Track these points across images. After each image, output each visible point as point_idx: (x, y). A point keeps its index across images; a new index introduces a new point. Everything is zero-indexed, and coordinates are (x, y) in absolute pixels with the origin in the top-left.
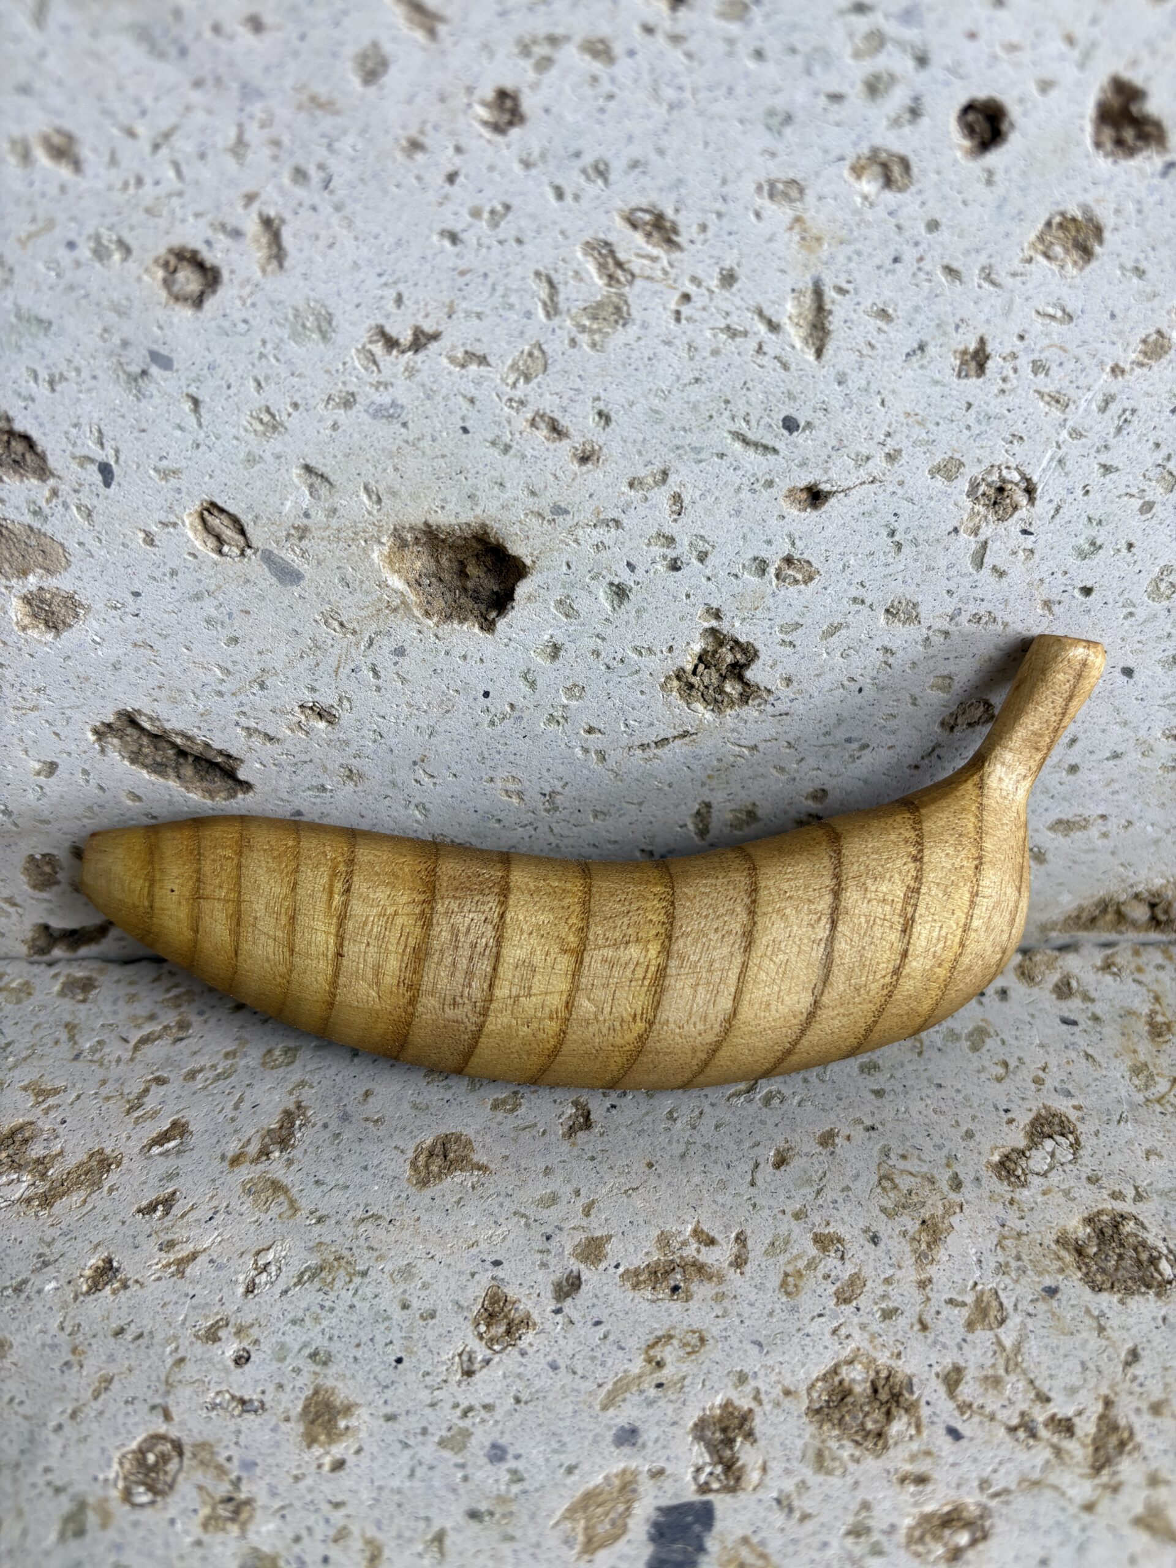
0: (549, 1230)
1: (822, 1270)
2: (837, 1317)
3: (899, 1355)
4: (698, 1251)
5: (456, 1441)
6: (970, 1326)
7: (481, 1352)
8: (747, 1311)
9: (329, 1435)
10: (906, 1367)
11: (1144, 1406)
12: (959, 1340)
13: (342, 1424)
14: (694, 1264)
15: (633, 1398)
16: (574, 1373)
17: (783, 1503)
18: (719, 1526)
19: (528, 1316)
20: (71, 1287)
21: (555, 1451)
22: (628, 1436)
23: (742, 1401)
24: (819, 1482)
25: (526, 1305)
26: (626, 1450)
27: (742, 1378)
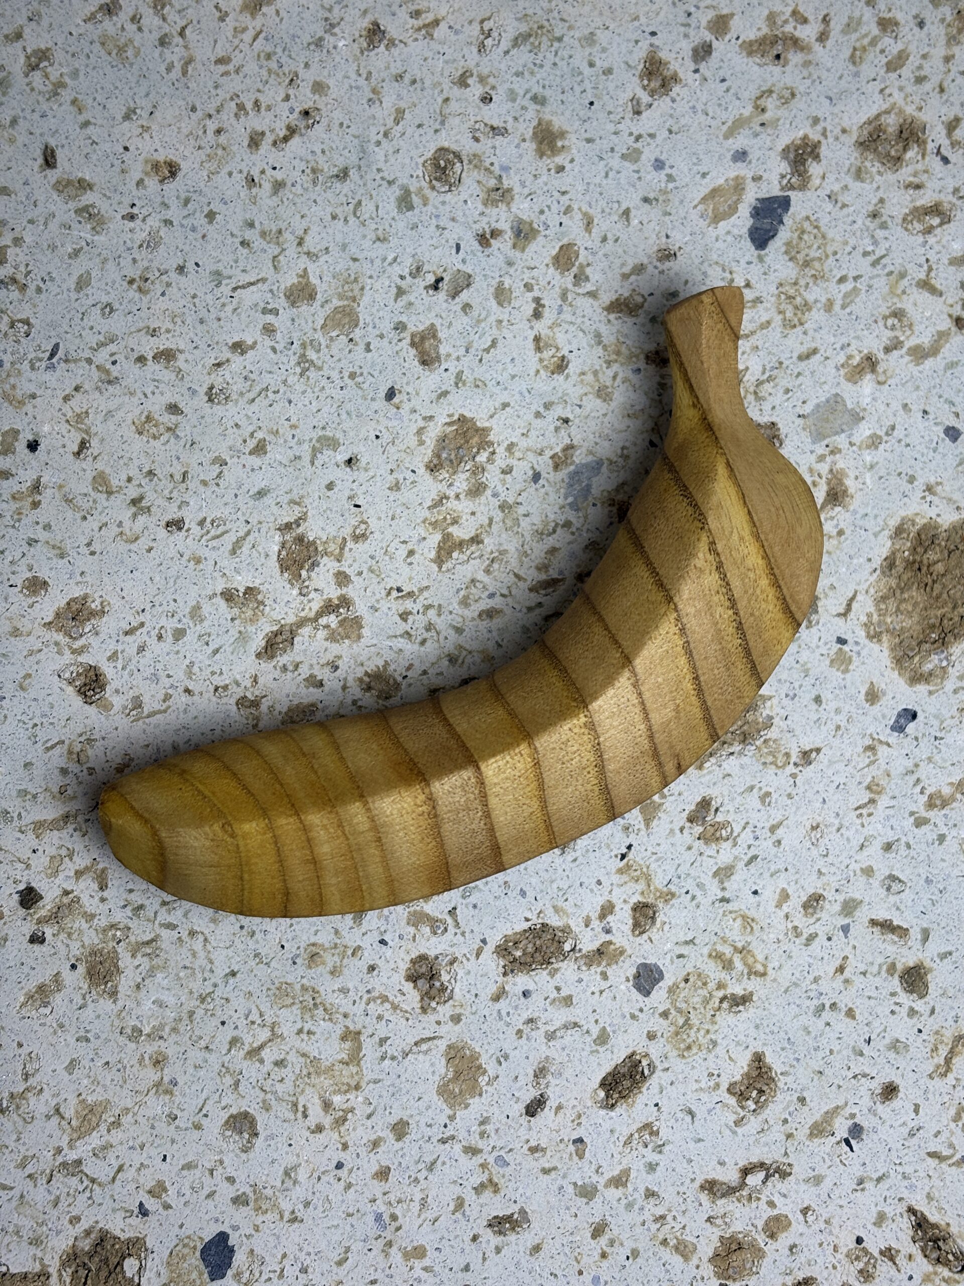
0: (689, 7)
1: (880, 45)
2: (884, 81)
3: (920, 109)
4: (795, 28)
5: (632, 156)
7: (645, 98)
8: (824, 75)
9: (552, 151)
10: (924, 117)
13: (559, 144)
14: (791, 38)
15: (746, 132)
16: (707, 114)
17: (832, 197)
18: (792, 209)
19: (676, 74)
20: (356, 45)
21: (694, 164)
22: (741, 156)
23: (814, 136)
24: (856, 186)
25: (674, 66)
26: (739, 164)
27: (816, 121)
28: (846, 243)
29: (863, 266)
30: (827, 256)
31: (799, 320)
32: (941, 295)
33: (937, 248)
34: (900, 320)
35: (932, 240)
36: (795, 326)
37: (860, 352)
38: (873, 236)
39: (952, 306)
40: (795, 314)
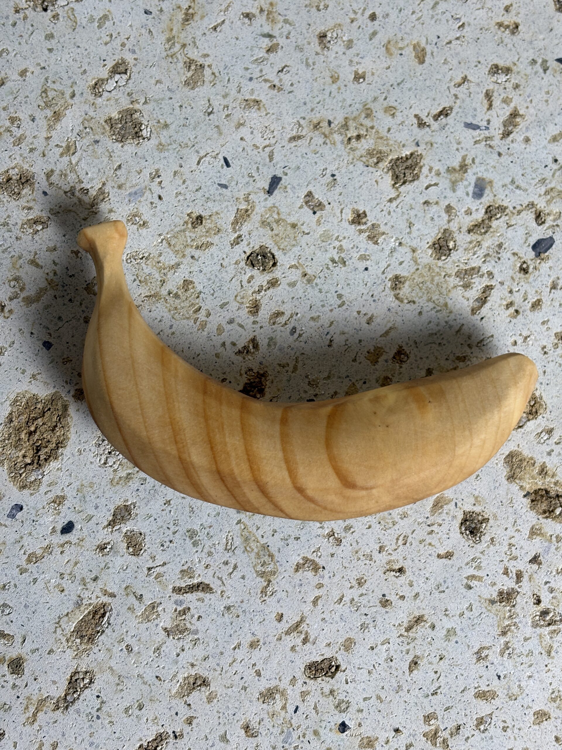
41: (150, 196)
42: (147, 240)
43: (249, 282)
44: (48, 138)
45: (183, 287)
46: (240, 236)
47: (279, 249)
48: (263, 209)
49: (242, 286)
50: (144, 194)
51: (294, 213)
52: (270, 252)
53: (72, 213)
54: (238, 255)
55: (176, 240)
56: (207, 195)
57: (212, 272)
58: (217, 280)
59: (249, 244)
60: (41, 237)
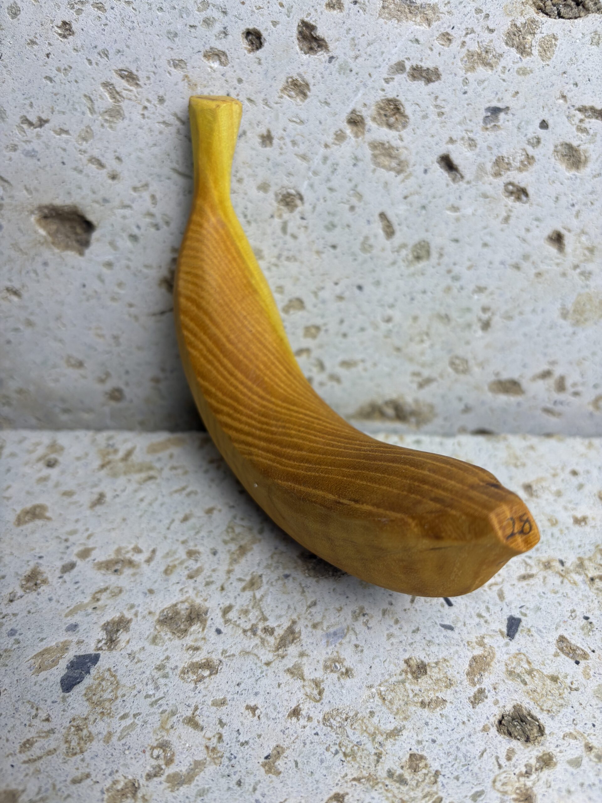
0: (68, 544)
1: (186, 564)
2: (184, 583)
3: (206, 600)
4: (133, 555)
6: (244, 589)
7: (20, 592)
8: (145, 580)
10: (207, 604)
11: (310, 624)
12: (236, 594)
14: (129, 561)
15: (81, 613)
16: (59, 602)
17: (131, 656)
18: (99, 663)
19: (47, 579)
21: (38, 632)
22: (73, 628)
23: (128, 615)
24: (150, 648)
25: (48, 575)
26: (70, 633)
27: (132, 607)
28: (134, 687)
29: (143, 705)
30: (116, 698)
31: (80, 749)
32: (202, 729)
33: (204, 692)
34: (164, 751)
35: (201, 686)
36: (75, 754)
37: (125, 778)
38: (156, 683)
39: (210, 739)
40: (79, 744)
41: (353, 637)
42: (352, 693)
43: (509, 759)
44: (229, 572)
45: (410, 767)
46: (481, 691)
47: (542, 710)
48: (506, 657)
49: (500, 767)
50: (345, 635)
51: (549, 662)
52: (529, 714)
53: (251, 657)
54: (485, 716)
55: (393, 694)
56: (428, 638)
57: (452, 743)
58: (460, 755)
59: (496, 702)
60: (206, 685)
